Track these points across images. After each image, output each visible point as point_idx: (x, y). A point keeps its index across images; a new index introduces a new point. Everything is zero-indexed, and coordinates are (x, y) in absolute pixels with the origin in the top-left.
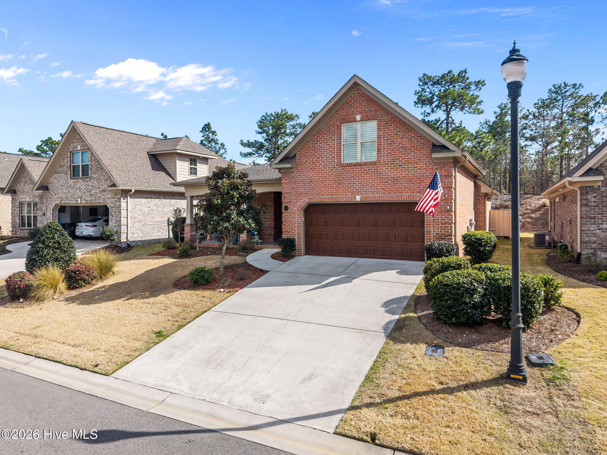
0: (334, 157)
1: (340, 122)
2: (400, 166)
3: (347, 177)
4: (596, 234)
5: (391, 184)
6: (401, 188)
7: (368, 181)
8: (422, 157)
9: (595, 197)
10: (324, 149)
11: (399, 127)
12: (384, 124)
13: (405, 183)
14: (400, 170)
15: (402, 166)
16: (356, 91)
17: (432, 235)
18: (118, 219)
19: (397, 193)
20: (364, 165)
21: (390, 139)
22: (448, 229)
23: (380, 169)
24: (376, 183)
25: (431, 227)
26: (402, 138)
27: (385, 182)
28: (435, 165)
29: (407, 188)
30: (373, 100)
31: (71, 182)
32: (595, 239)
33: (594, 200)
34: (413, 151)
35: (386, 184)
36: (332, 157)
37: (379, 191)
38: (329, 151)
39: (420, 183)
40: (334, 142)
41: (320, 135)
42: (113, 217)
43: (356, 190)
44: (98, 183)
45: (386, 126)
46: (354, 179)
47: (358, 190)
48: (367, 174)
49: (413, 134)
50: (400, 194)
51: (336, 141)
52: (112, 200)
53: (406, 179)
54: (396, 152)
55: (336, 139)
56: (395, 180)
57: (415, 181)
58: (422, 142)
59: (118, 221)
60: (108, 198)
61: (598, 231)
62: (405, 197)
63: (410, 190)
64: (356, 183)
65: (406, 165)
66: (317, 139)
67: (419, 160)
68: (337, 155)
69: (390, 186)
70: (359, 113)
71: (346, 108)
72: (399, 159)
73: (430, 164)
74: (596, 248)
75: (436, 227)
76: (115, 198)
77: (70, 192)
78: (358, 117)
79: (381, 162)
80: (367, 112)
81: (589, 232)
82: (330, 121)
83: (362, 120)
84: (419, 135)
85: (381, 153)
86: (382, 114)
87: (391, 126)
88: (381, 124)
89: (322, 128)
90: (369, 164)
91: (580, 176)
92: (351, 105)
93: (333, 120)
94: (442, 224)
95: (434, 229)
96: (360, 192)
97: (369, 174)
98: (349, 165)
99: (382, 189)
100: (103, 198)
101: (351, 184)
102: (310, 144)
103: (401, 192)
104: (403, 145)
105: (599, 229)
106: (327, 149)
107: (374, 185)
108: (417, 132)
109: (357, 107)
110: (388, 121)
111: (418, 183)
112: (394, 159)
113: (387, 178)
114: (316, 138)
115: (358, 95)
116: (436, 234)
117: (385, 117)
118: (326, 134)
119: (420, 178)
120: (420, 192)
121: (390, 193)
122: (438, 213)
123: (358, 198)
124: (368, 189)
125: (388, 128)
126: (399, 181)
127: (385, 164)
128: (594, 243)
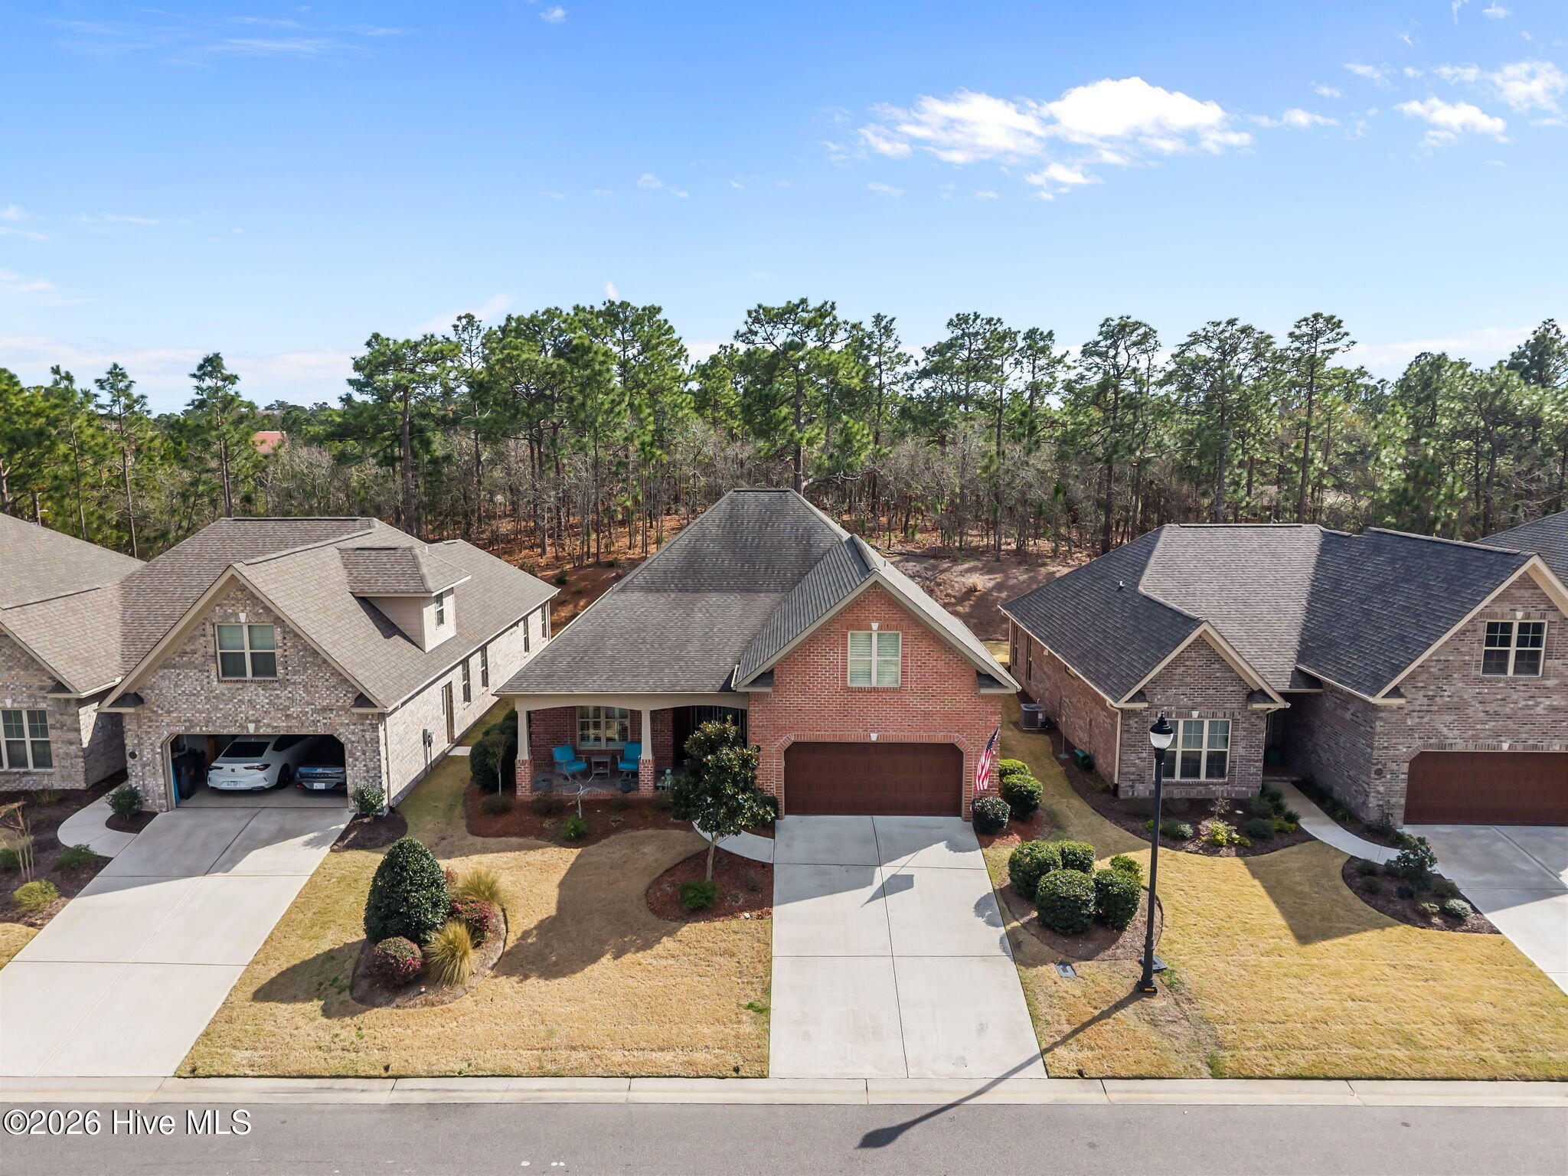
0: (837, 678)
1: (847, 628)
2: (934, 696)
3: (857, 707)
4: (1135, 764)
5: (921, 720)
6: (935, 726)
7: (888, 715)
8: (964, 688)
9: (1136, 722)
10: (822, 665)
11: (932, 645)
12: (912, 639)
13: (941, 720)
14: (934, 702)
15: (937, 697)
18: (371, 765)
19: (928, 732)
20: (882, 692)
21: (919, 660)
23: (905, 699)
24: (900, 718)
26: (937, 660)
27: (913, 718)
28: (979, 698)
29: (942, 726)
31: (219, 688)
32: (1134, 770)
33: (1135, 725)
34: (952, 679)
36: (833, 678)
37: (904, 728)
38: (830, 669)
39: (960, 720)
40: (837, 656)
41: (814, 643)
42: (357, 760)
43: (870, 725)
44: (308, 692)
45: (915, 642)
46: (868, 710)
47: (874, 725)
48: (886, 704)
49: (952, 657)
50: (933, 733)
51: (840, 655)
52: (352, 727)
53: (942, 714)
54: (929, 679)
55: (840, 652)
56: (927, 714)
57: (954, 717)
58: (963, 668)
59: (374, 769)
60: (342, 724)
62: (940, 738)
63: (946, 729)
64: (871, 716)
65: (941, 696)
66: (810, 651)
67: (959, 691)
68: (841, 675)
69: (920, 723)
70: (876, 621)
71: (857, 611)
72: (933, 688)
73: (973, 696)
74: (1133, 780)
76: (363, 724)
77: (217, 709)
78: (875, 626)
79: (906, 690)
80: (889, 620)
81: (1128, 762)
82: (831, 625)
83: (881, 630)
85: (907, 677)
86: (909, 625)
87: (922, 642)
88: (909, 638)
89: (817, 634)
90: (889, 691)
91: (1125, 702)
92: (863, 608)
93: (836, 624)
96: (876, 728)
97: (890, 704)
98: (860, 690)
99: (908, 725)
100: (325, 724)
101: (863, 716)
102: (797, 658)
104: (938, 669)
106: (825, 665)
107: (897, 721)
109: (874, 611)
110: (918, 636)
111: (957, 720)
112: (925, 688)
113: (915, 712)
114: (808, 649)
115: (875, 595)
117: (914, 630)
118: (824, 644)
119: (960, 714)
120: (959, 731)
121: (919, 731)
123: (874, 737)
124: (889, 725)
125: (918, 645)
126: (932, 717)
127: (914, 694)
128: (1133, 774)
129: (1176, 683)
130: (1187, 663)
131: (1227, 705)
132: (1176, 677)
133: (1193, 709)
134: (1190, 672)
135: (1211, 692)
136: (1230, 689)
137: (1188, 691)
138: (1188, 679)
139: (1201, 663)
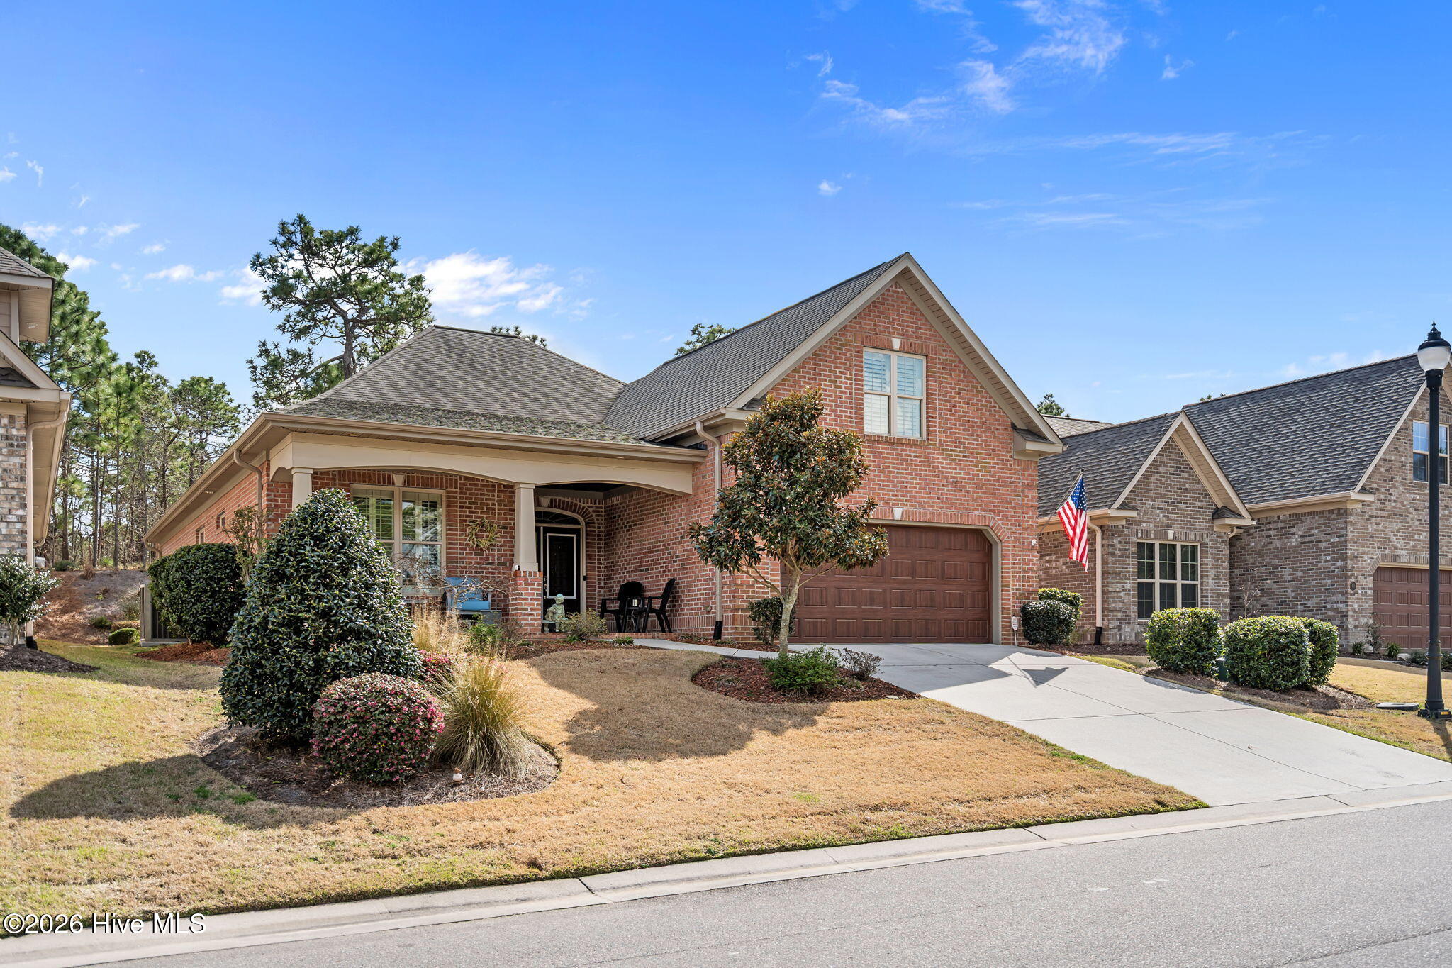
0: (851, 417)
1: (863, 343)
2: (965, 456)
3: (876, 466)
4: (1121, 597)
5: (952, 490)
6: (968, 500)
7: (914, 479)
8: (998, 446)
9: (1120, 542)
10: (831, 396)
11: (962, 381)
12: (939, 368)
13: (974, 492)
14: (966, 465)
15: (969, 457)
16: (892, 287)
17: (1011, 592)
19: (960, 509)
20: (907, 445)
21: (950, 401)
22: (1033, 581)
23: (934, 458)
24: (927, 484)
25: (1009, 577)
26: (968, 404)
27: (943, 486)
28: (1015, 464)
29: (976, 501)
30: (922, 314)
32: (1120, 605)
33: (1119, 546)
34: (985, 432)
35: (943, 490)
36: (846, 417)
37: (933, 502)
38: (841, 402)
39: (995, 494)
40: (851, 384)
41: (821, 360)
43: (893, 495)
45: (942, 373)
46: (889, 472)
47: (897, 495)
48: (911, 465)
49: (984, 399)
50: (966, 512)
51: (854, 382)
53: (975, 484)
54: (959, 429)
55: (854, 377)
56: (957, 482)
57: (988, 489)
58: (997, 417)
61: (1122, 594)
62: (972, 519)
63: (980, 505)
64: (893, 482)
65: (974, 457)
66: (815, 369)
67: (993, 450)
68: (856, 413)
69: (951, 495)
70: (898, 334)
71: (874, 316)
72: (964, 443)
73: (1007, 460)
74: (1120, 619)
75: (1016, 577)
78: (896, 343)
79: (935, 445)
80: (911, 336)
81: (1115, 595)
82: (842, 335)
83: (902, 350)
84: (993, 404)
85: (935, 426)
86: (936, 347)
87: (951, 375)
88: (935, 367)
89: (825, 347)
90: (916, 445)
91: (1118, 509)
92: (883, 313)
93: (849, 334)
94: (1024, 572)
95: (1013, 581)
96: (900, 500)
97: (915, 465)
98: (880, 439)
99: (938, 498)
101: (884, 481)
102: (799, 377)
103: (967, 509)
104: (969, 417)
105: (1123, 590)
106: (836, 396)
107: (925, 489)
108: (991, 398)
109: (894, 319)
110: (946, 364)
111: (992, 494)
112: (956, 443)
113: (945, 477)
114: (812, 366)
115: (895, 295)
116: (1017, 590)
117: (942, 355)
118: (833, 362)
119: (995, 485)
120: (994, 511)
121: (950, 508)
122: (1020, 551)
123: (898, 513)
124: (915, 497)
125: (946, 378)
126: (964, 487)
127: (943, 450)
128: (1119, 611)
129: (1152, 493)
130: (1161, 469)
131: (1197, 525)
132: (1152, 486)
133: (1169, 527)
134: (1164, 480)
135: (1183, 507)
136: (1198, 504)
137: (1163, 505)
138: (1162, 490)
139: (1172, 470)
